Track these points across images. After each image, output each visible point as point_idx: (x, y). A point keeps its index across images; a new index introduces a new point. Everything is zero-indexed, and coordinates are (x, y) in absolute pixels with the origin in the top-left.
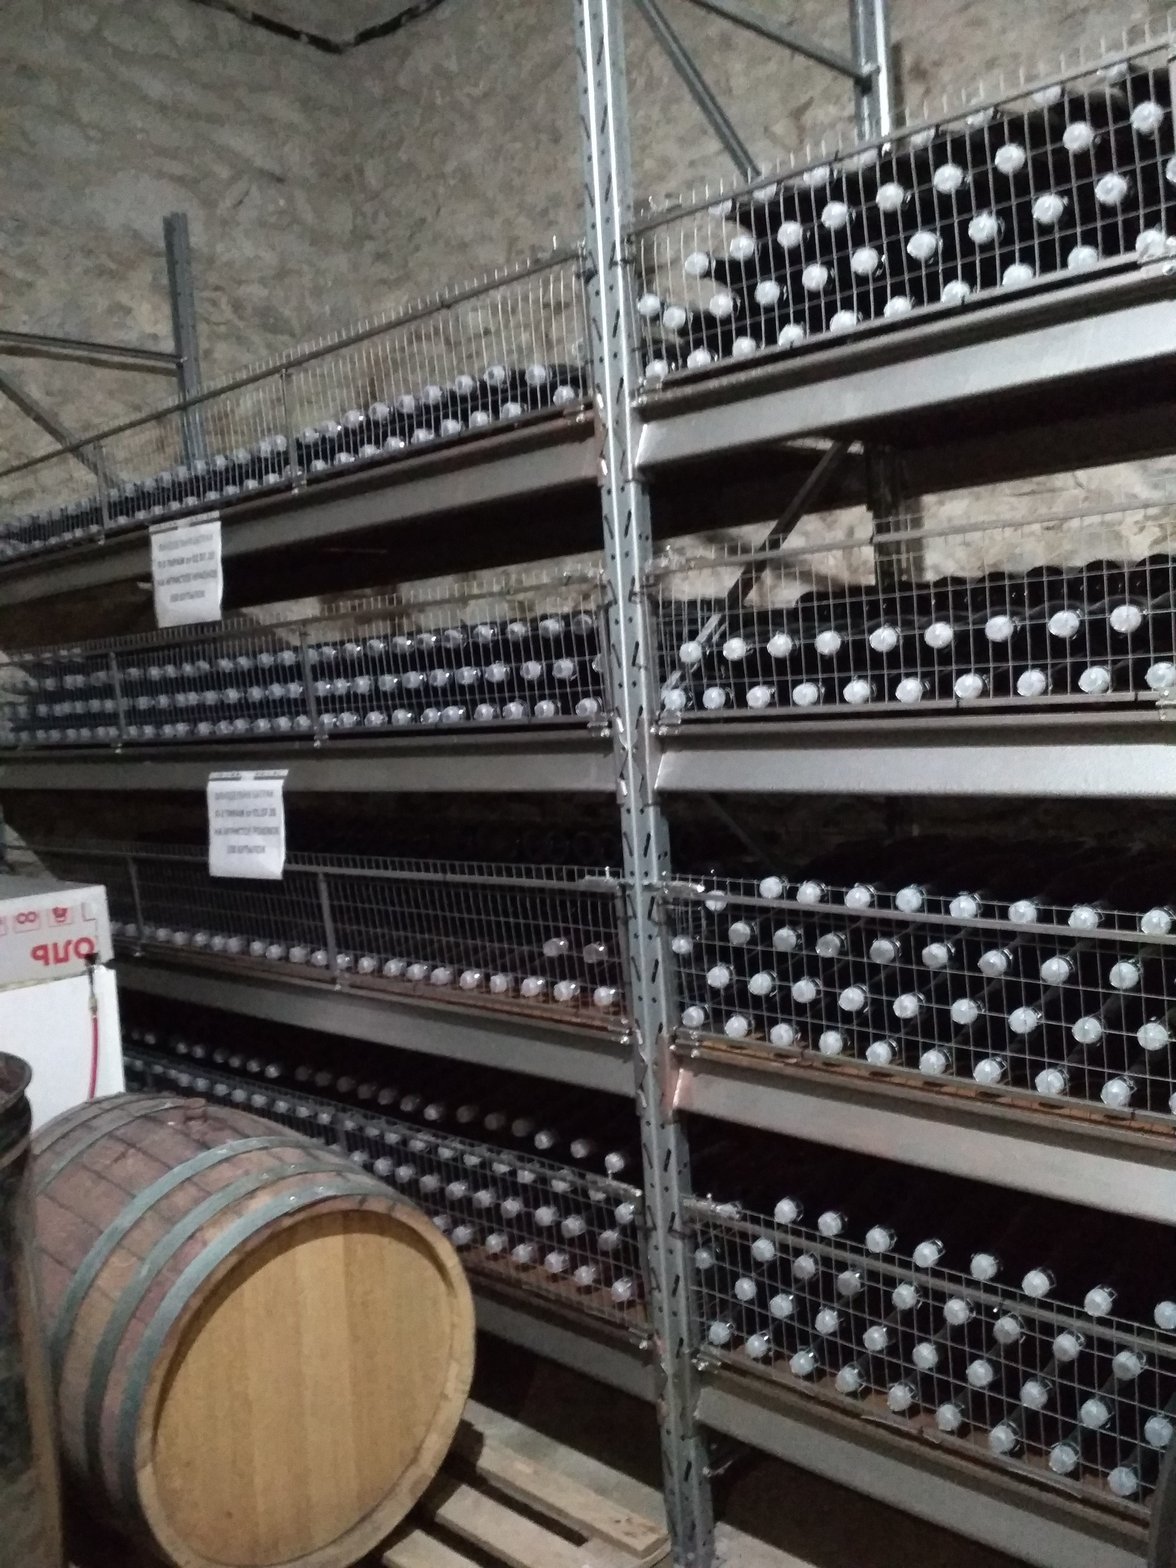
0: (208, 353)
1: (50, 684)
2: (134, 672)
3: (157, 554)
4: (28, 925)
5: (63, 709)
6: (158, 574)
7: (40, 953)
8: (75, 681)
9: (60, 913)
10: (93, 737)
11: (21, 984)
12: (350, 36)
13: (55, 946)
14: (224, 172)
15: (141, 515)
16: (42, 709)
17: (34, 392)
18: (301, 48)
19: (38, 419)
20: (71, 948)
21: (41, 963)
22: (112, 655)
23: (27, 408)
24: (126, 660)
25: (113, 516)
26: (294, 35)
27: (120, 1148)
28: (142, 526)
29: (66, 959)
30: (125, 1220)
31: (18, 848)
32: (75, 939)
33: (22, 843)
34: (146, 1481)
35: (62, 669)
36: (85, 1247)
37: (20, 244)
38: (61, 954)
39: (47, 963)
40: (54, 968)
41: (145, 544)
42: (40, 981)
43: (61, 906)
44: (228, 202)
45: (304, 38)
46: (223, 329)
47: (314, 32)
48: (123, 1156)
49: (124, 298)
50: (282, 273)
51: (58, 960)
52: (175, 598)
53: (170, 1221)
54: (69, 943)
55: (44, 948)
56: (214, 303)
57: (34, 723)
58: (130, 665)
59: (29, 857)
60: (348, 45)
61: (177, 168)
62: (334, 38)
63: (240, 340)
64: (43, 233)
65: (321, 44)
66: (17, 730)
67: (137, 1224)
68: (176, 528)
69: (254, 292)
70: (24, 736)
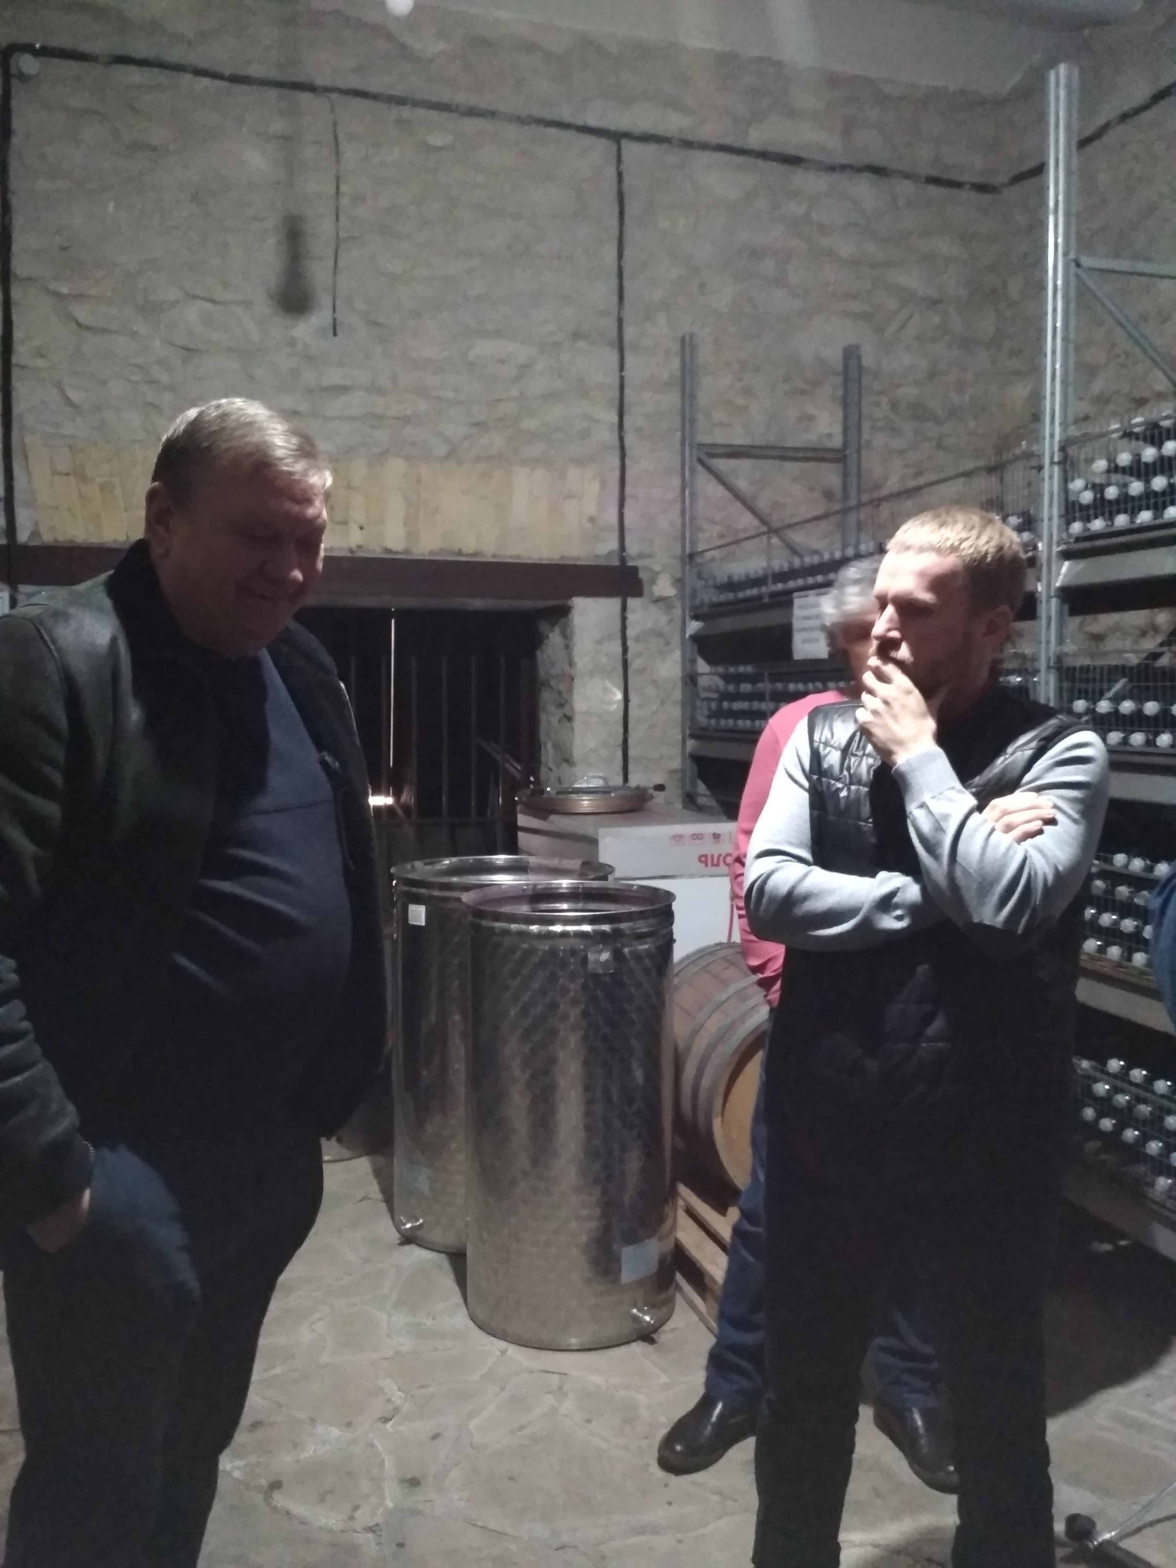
0: (869, 442)
1: (731, 688)
2: (779, 686)
3: (797, 612)
4: (698, 841)
5: (737, 706)
6: (797, 624)
7: (703, 859)
8: (746, 687)
9: (716, 836)
10: (753, 726)
11: (692, 876)
12: (1003, 178)
13: (712, 856)
14: (892, 304)
15: (791, 584)
16: (726, 705)
17: (742, 484)
18: (966, 194)
19: (744, 503)
20: (722, 858)
21: (703, 865)
22: (766, 674)
23: (737, 495)
24: (774, 678)
25: (775, 582)
26: (958, 185)
27: (727, 965)
28: (790, 592)
29: (718, 865)
30: (724, 997)
31: (705, 795)
32: (724, 854)
33: (708, 793)
34: (717, 1123)
35: (739, 679)
36: (701, 1008)
37: (741, 379)
38: (715, 862)
39: (707, 865)
40: (711, 870)
41: (790, 604)
42: (703, 876)
43: (718, 832)
44: (894, 327)
45: (968, 187)
46: (881, 424)
47: (974, 179)
48: (727, 968)
49: (810, 410)
50: (933, 374)
51: (713, 865)
52: (804, 641)
53: (744, 1000)
54: (720, 855)
55: (706, 856)
56: (877, 404)
57: (719, 714)
58: (778, 681)
59: (712, 803)
60: (1003, 185)
61: (856, 307)
62: (993, 181)
63: (895, 431)
64: (757, 370)
65: (982, 188)
66: (709, 717)
67: (728, 999)
68: (807, 596)
69: (909, 392)
70: (713, 722)
